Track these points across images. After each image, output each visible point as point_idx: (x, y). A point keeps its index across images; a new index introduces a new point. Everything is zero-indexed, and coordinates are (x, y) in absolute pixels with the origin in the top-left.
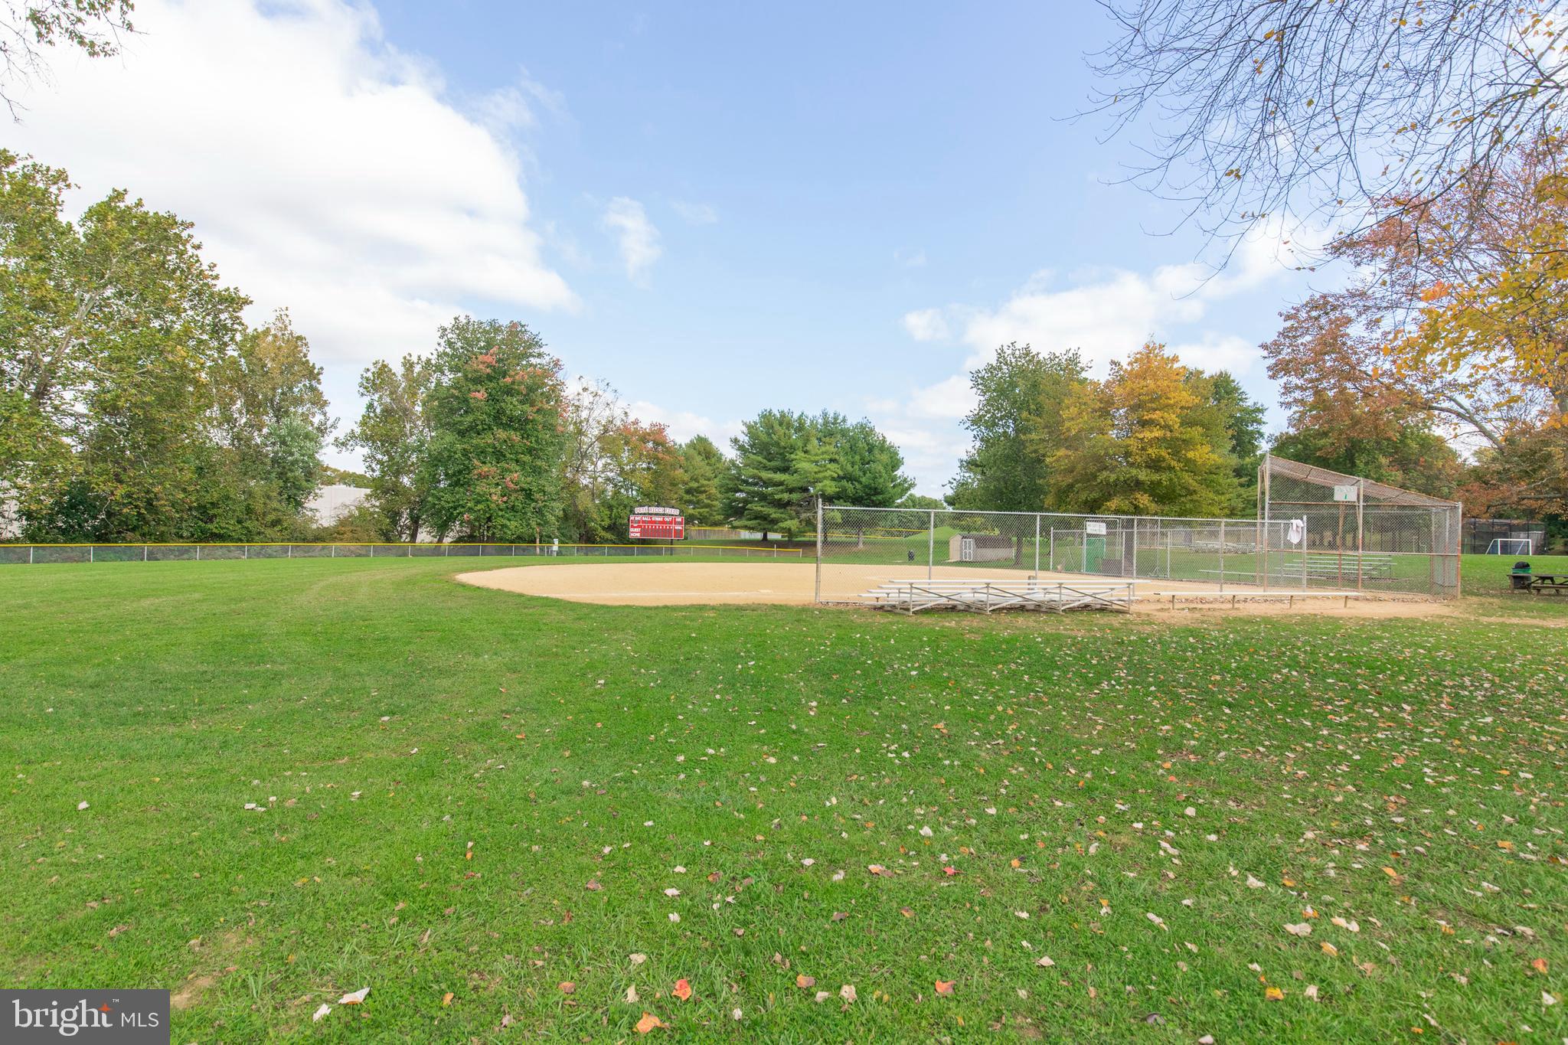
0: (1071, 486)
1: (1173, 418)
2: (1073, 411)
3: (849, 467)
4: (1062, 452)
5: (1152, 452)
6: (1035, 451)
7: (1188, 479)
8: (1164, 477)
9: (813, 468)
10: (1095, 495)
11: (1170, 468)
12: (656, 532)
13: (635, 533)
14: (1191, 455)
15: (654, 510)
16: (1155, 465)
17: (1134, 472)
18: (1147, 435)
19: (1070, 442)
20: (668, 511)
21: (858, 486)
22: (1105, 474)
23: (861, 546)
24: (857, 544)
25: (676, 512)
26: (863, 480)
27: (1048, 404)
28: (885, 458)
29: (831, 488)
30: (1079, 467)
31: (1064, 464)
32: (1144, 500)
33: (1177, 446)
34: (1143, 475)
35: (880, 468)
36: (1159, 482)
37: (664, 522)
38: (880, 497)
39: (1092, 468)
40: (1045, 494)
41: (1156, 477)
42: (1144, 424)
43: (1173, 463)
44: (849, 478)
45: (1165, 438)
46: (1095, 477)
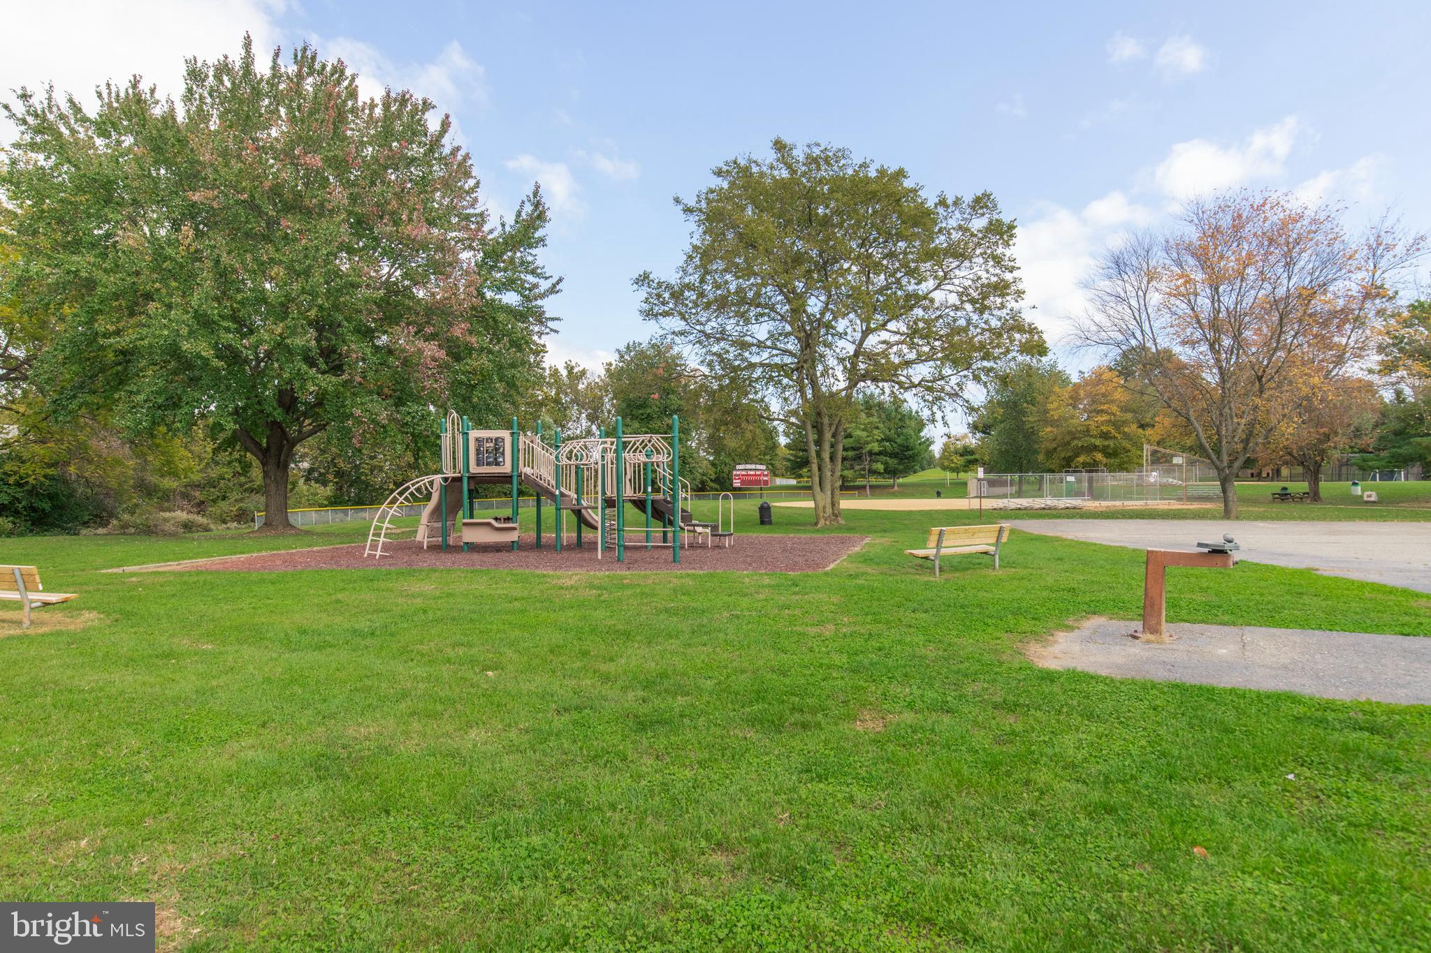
0: (1055, 449)
1: (1114, 409)
2: (1055, 405)
3: (887, 432)
4: (1049, 429)
5: (1104, 429)
6: (1032, 428)
7: (1126, 444)
8: (1111, 443)
9: (864, 434)
10: (1069, 454)
11: (1115, 438)
12: (751, 482)
13: (737, 483)
14: (1126, 429)
15: (749, 466)
16: (1105, 436)
17: (1093, 440)
18: (1100, 419)
19: (1053, 423)
20: (759, 467)
21: (895, 445)
22: (1076, 442)
23: (896, 488)
24: (893, 486)
25: (764, 467)
26: (899, 441)
27: (1040, 398)
28: (913, 424)
29: (875, 447)
30: (1059, 437)
31: (1051, 436)
32: (1099, 456)
33: (1118, 425)
34: (1098, 442)
35: (911, 432)
36: (1108, 446)
37: (755, 475)
38: (911, 453)
39: (1067, 438)
40: (1038, 454)
41: (1106, 443)
42: (1099, 412)
43: (1117, 435)
44: (888, 439)
45: (1110, 421)
46: (1069, 443)
